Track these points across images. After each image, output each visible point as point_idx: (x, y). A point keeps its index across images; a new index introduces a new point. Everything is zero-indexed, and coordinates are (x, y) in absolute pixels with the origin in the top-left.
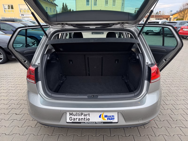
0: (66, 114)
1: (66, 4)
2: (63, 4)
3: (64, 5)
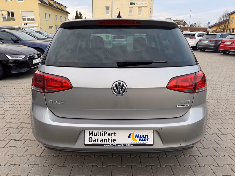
0: (84, 133)
3: (78, 13)
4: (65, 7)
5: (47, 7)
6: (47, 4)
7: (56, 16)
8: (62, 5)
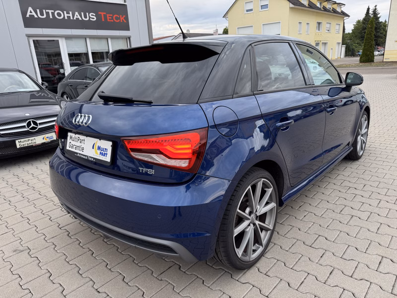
1: (376, 9)
2: (368, 9)
3: (371, 12)
4: (340, 4)
5: (305, 10)
6: (305, 6)
7: (319, 23)
8: (335, 3)
